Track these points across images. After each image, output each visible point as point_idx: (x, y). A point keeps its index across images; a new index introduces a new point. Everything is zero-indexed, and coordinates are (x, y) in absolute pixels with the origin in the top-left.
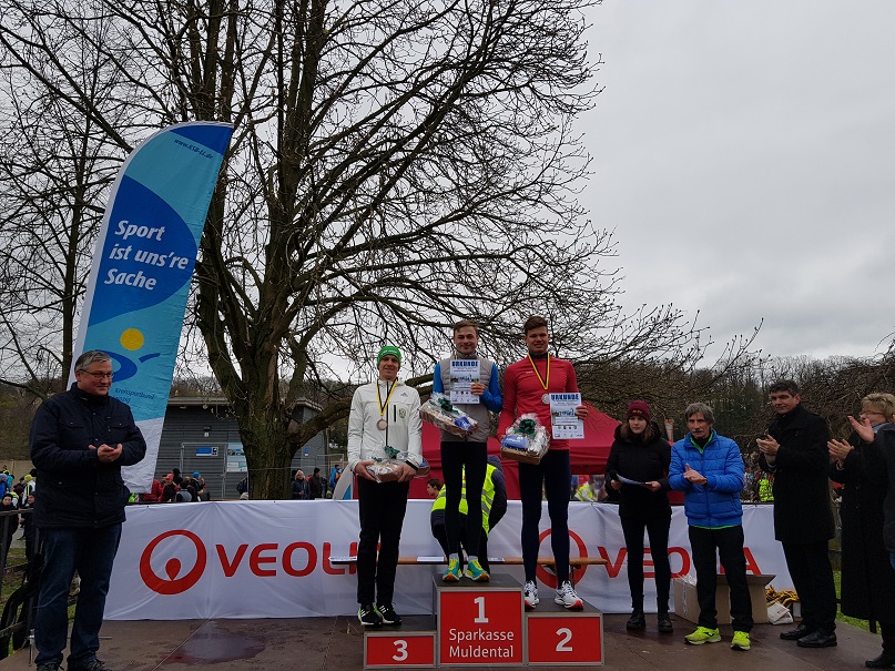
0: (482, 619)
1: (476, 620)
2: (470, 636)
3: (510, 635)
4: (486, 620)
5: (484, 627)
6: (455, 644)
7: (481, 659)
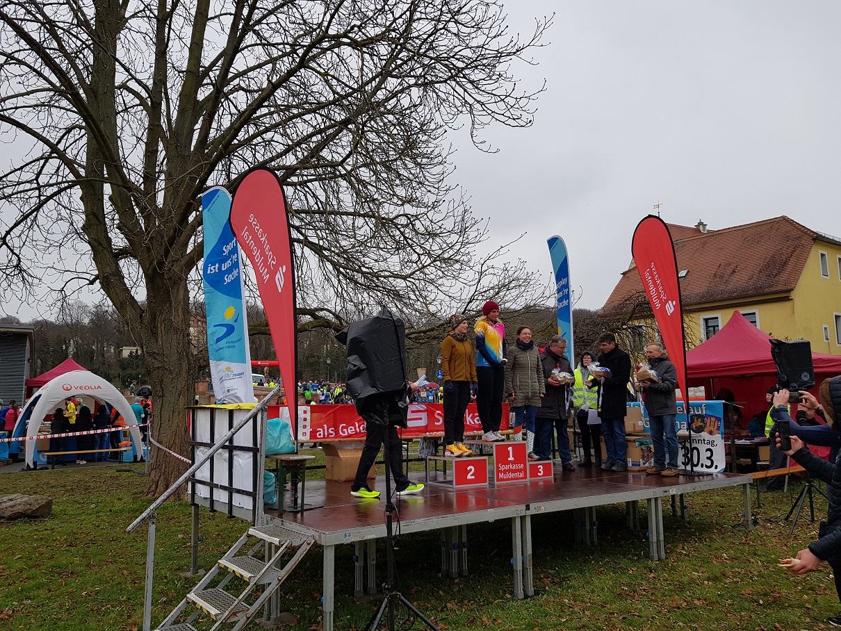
0: (511, 458)
1: (509, 459)
2: (507, 467)
3: (522, 465)
4: (513, 459)
5: (512, 462)
6: (501, 472)
7: (512, 479)
